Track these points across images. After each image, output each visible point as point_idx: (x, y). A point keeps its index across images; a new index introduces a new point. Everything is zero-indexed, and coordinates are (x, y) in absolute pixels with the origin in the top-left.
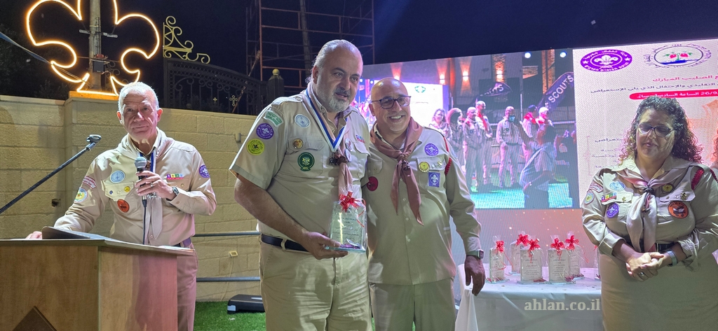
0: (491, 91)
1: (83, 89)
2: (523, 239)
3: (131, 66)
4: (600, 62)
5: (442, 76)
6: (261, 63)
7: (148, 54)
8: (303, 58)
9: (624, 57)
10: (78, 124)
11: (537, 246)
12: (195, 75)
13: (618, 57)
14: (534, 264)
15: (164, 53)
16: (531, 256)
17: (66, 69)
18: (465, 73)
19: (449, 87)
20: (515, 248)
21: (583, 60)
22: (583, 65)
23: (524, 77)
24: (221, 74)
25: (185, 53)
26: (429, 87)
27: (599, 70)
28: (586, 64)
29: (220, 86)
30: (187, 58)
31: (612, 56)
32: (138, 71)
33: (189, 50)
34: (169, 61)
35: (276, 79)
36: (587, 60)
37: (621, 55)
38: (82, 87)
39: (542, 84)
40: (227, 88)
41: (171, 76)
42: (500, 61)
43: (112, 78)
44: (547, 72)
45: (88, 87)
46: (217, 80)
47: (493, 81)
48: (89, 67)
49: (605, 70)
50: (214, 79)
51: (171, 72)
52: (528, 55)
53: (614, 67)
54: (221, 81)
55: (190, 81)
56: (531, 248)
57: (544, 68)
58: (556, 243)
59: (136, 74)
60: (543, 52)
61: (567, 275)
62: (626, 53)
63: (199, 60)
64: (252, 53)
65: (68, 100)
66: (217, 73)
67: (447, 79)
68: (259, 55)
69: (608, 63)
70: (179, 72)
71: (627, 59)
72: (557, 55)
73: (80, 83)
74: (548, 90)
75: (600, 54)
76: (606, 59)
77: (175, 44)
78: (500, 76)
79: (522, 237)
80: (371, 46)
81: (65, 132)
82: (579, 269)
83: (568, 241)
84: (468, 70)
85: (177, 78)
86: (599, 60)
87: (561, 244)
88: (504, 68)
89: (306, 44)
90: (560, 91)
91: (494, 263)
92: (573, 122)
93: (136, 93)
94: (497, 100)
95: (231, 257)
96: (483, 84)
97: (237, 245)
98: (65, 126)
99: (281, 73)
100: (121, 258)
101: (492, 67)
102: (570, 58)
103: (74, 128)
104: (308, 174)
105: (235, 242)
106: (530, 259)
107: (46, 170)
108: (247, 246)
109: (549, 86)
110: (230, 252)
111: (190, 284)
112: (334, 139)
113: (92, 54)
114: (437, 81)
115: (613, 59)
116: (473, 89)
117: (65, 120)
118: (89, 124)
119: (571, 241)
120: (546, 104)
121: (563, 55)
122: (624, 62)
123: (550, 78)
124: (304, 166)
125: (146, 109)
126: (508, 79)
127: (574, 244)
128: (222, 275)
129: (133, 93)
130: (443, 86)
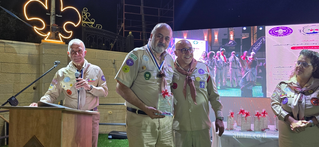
0: (228, 44)
1: (47, 39)
2: (242, 112)
3: (68, 30)
4: (278, 32)
5: (206, 37)
6: (124, 29)
7: (76, 25)
8: (142, 26)
9: (289, 30)
10: (45, 54)
11: (249, 115)
12: (95, 34)
13: (286, 30)
14: (247, 123)
15: (82, 24)
16: (246, 119)
17: (40, 30)
18: (216, 36)
19: (209, 42)
20: (238, 115)
21: (270, 31)
22: (270, 33)
23: (243, 38)
24: (106, 33)
25: (91, 24)
26: (199, 41)
27: (277, 36)
28: (271, 33)
29: (106, 38)
30: (92, 26)
31: (283, 30)
32: (71, 32)
33: (93, 23)
34: (84, 27)
35: (130, 36)
36: (272, 31)
37: (287, 29)
38: (47, 38)
39: (251, 41)
40: (109, 39)
41: (85, 34)
42: (232, 31)
43: (60, 34)
44: (253, 36)
45: (50, 38)
46: (105, 36)
47: (228, 40)
48: (50, 29)
49: (280, 36)
50: (103, 35)
51: (85, 32)
52: (245, 28)
53: (284, 35)
54: (106, 36)
55: (93, 36)
56: (246, 116)
57: (252, 34)
58: (258, 114)
59: (71, 33)
60: (252, 27)
61: (262, 128)
62: (290, 28)
63: (97, 27)
64: (120, 24)
65: (41, 44)
66: (105, 33)
67: (208, 38)
68: (123, 25)
69: (281, 33)
70: (89, 33)
71: (291, 31)
72: (258, 29)
73: (46, 36)
74: (254, 44)
75: (278, 29)
76: (281, 31)
77: (87, 20)
78: (232, 38)
79: (242, 111)
80: (172, 22)
81: (39, 57)
82: (267, 126)
83: (262, 113)
84: (217, 35)
85: (88, 35)
86: (277, 31)
87: (260, 114)
88: (234, 34)
89: (143, 21)
90: (259, 45)
91: (229, 122)
92: (265, 59)
93: (76, 44)
94: (230, 48)
95: (109, 114)
96: (224, 41)
97: (112, 109)
98: (39, 55)
99: (133, 33)
100: (70, 115)
101: (228, 34)
102: (264, 30)
103: (43, 56)
104: (149, 81)
105: (111, 108)
106: (245, 121)
107: (31, 74)
108: (116, 109)
109: (254, 43)
110: (109, 112)
111: (96, 127)
112: (159, 66)
113: (51, 24)
114: (203, 39)
115: (284, 31)
116: (220, 43)
117: (39, 52)
118: (50, 54)
119: (264, 113)
120: (252, 50)
121: (261, 29)
122: (289, 32)
123: (254, 39)
124: (147, 78)
125: (80, 51)
126: (235, 39)
127: (265, 115)
128: (105, 122)
129: (75, 44)
130: (206, 41)
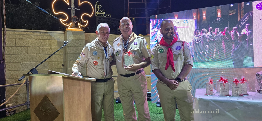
6: (129, 16)
8: (145, 13)
10: (69, 39)
11: (227, 82)
20: (219, 83)
21: (257, 6)
24: (115, 21)
28: (258, 8)
29: (114, 25)
30: (103, 16)
33: (104, 13)
34: (97, 17)
36: (259, 6)
48: (71, 20)
51: (98, 21)
58: (235, 81)
61: (240, 94)
63: (107, 16)
65: (66, 32)
68: (128, 13)
70: (101, 21)
78: (219, 15)
79: (222, 78)
84: (205, 13)
87: (238, 81)
88: (221, 11)
89: (146, 8)
94: (218, 25)
99: (135, 19)
101: (216, 11)
102: (251, 5)
106: (224, 87)
109: (241, 18)
113: (72, 16)
114: (193, 18)
117: (65, 38)
118: (72, 39)
121: (248, 4)
123: (242, 15)
127: (244, 81)
